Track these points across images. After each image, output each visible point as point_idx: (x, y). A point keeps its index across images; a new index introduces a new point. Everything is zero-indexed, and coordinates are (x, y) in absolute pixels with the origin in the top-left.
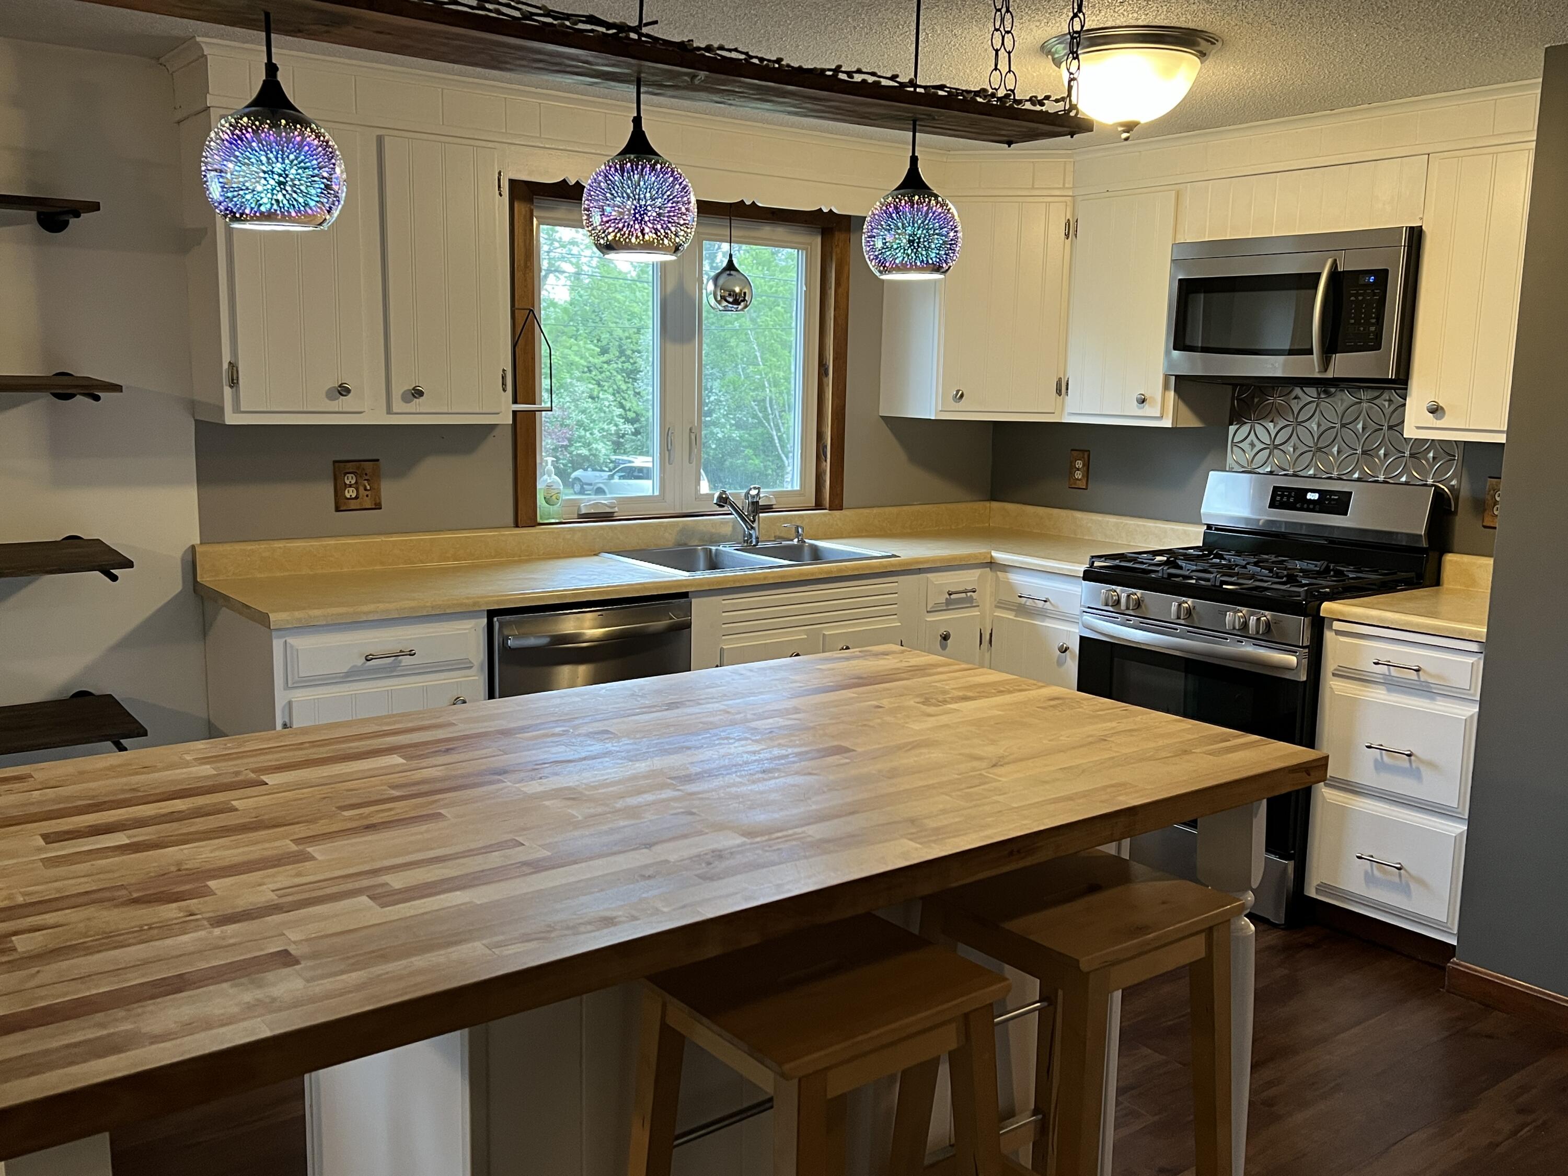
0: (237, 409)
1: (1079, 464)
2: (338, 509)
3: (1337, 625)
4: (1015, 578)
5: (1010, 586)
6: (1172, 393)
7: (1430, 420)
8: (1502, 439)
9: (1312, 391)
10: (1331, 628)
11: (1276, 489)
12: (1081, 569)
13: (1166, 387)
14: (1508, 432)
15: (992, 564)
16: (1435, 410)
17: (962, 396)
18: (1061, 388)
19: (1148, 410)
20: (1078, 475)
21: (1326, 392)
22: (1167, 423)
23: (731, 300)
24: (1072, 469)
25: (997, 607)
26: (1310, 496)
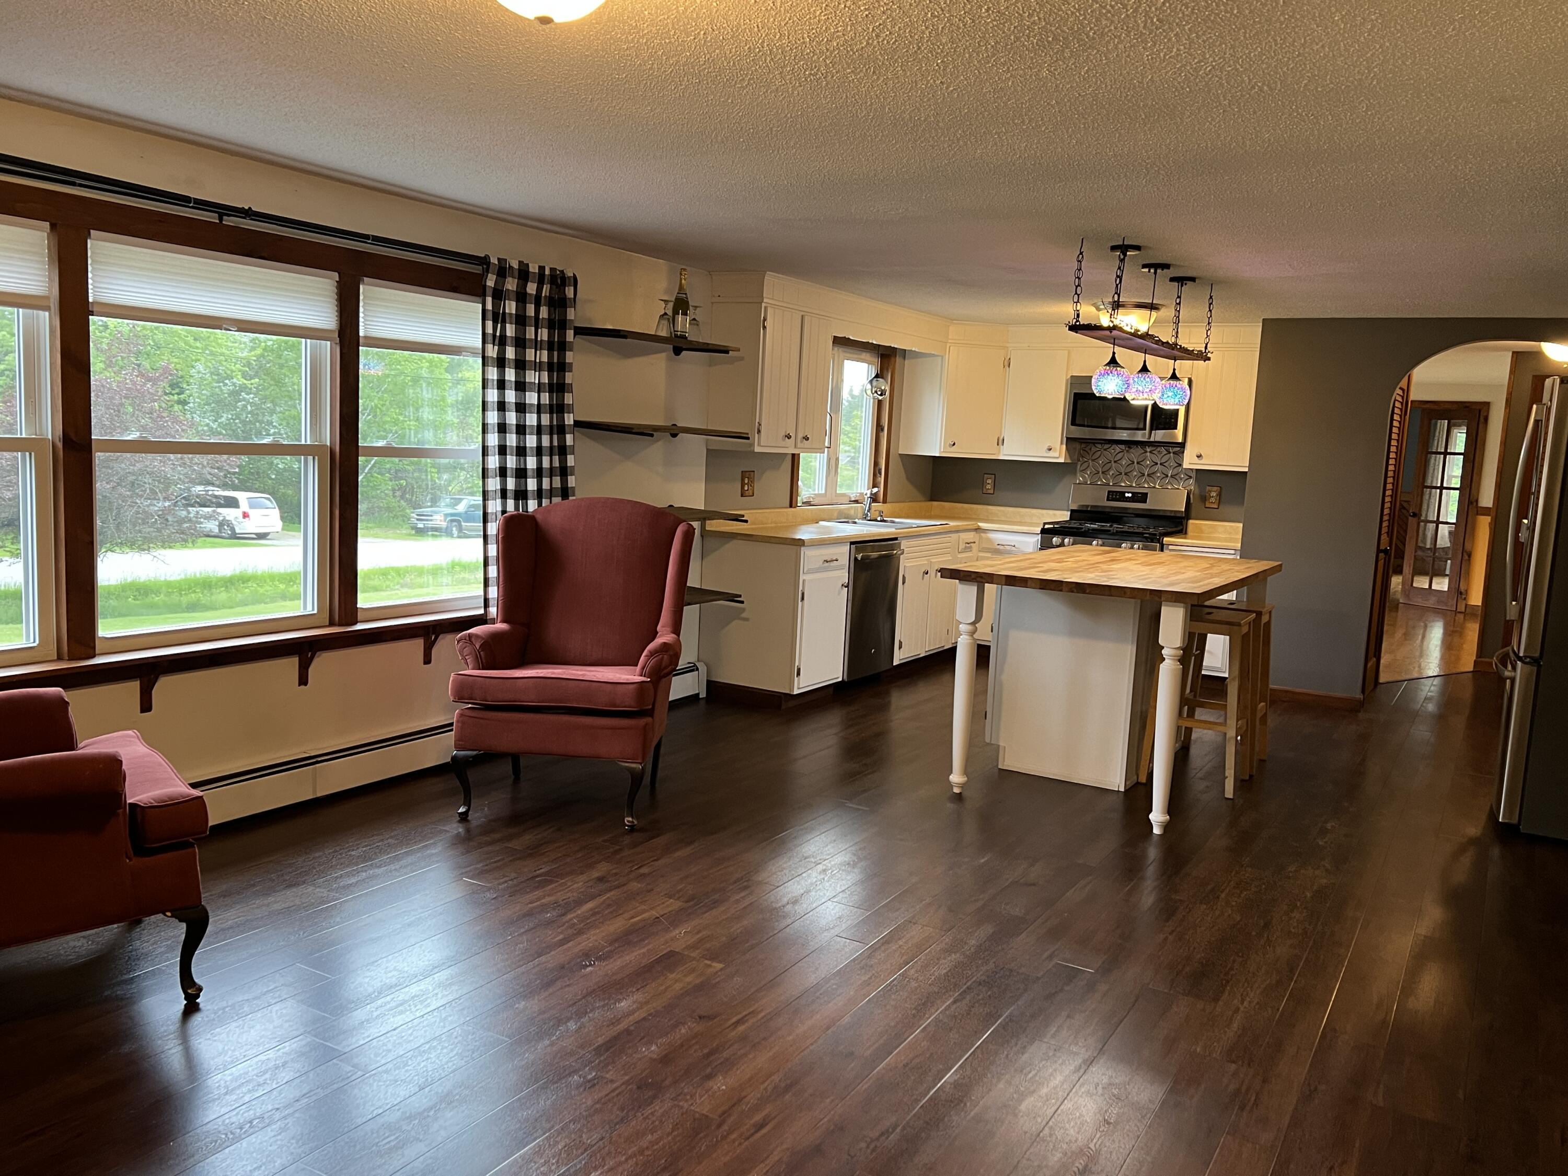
0: (759, 445)
1: (989, 481)
2: (742, 496)
3: (1171, 547)
4: (992, 535)
5: (990, 541)
6: (1064, 446)
7: (1196, 460)
8: (1246, 470)
9: (1123, 447)
10: (1168, 549)
11: (1109, 492)
12: (1039, 530)
13: (1062, 443)
14: (1249, 467)
15: (978, 529)
16: (1199, 456)
17: (954, 444)
18: (1000, 442)
19: (1051, 454)
20: (989, 487)
21: (1129, 447)
22: (1062, 460)
23: (879, 393)
24: (983, 484)
25: (980, 551)
26: (1127, 495)
